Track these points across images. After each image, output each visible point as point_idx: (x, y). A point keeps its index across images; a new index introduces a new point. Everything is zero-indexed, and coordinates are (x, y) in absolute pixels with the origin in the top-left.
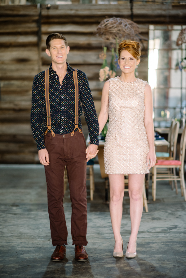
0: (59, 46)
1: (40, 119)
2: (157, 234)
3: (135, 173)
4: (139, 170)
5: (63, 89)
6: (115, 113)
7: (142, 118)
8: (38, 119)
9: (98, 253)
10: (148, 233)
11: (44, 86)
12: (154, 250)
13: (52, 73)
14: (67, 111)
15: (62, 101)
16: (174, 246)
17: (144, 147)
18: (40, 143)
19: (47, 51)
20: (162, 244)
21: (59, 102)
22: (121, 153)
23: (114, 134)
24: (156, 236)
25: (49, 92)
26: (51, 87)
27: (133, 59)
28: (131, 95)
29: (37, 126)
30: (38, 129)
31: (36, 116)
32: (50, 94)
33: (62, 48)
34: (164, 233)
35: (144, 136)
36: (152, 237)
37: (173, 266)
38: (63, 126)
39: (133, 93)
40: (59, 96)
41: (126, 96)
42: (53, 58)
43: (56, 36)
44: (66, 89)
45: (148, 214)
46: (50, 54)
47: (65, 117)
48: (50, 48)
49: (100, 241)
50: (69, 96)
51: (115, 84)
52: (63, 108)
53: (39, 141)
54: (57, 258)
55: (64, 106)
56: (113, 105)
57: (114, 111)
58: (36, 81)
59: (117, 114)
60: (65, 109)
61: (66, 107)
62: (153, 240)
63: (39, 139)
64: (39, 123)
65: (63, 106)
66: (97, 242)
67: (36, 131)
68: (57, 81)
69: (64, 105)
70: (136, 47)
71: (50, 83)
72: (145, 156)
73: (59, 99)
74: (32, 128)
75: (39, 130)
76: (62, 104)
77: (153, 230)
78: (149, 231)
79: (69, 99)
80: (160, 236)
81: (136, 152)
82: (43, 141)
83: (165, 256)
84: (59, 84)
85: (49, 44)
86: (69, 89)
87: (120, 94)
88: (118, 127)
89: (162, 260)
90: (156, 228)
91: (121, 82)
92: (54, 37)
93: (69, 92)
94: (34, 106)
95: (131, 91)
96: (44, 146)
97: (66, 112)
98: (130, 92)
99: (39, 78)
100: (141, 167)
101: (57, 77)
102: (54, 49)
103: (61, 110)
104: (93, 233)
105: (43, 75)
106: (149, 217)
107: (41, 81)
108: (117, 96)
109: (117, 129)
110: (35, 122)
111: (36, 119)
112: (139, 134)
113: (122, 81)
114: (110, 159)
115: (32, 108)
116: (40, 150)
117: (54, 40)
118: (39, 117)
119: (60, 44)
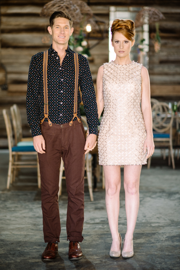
0: (62, 25)
1: (35, 103)
2: (95, 225)
3: (130, 164)
4: (135, 161)
5: (63, 72)
6: (110, 98)
7: (139, 104)
8: (33, 103)
9: (26, 247)
10: (86, 224)
11: (42, 67)
12: (86, 243)
13: (53, 53)
14: (66, 95)
15: (62, 84)
16: (108, 239)
17: (140, 136)
18: (36, 128)
19: (49, 29)
20: (97, 236)
21: (58, 84)
22: (115, 143)
23: (108, 122)
24: (93, 227)
25: (48, 73)
26: (50, 68)
27: (128, 42)
28: (127, 78)
29: (32, 110)
30: (33, 113)
31: (32, 99)
32: (48, 76)
33: (66, 28)
34: (102, 224)
35: (141, 124)
36: (88, 229)
37: (100, 261)
38: (61, 113)
39: (129, 75)
40: (59, 78)
41: (121, 79)
42: (55, 37)
43: (62, 14)
44: (66, 71)
45: (92, 204)
46: (51, 32)
47: (63, 103)
48: (53, 26)
49: (33, 233)
50: (69, 79)
51: (109, 68)
52: (62, 92)
53: (34, 127)
54: (48, 258)
55: (64, 90)
56: (107, 90)
57: (109, 97)
58: (33, 61)
59: (111, 100)
60: (64, 92)
61: (65, 91)
62: (88, 232)
63: (34, 125)
64: (34, 107)
65: (62, 90)
66: (30, 234)
67: (31, 116)
68: (57, 62)
69: (63, 88)
70: (130, 27)
71: (50, 63)
72: (141, 145)
73: (58, 82)
74: (27, 112)
75: (35, 115)
76: (62, 87)
77: (91, 221)
78: (87, 221)
79: (69, 82)
80: (97, 228)
81: (131, 141)
82: (39, 127)
83: (95, 250)
84: (59, 66)
85: (52, 21)
86: (70, 72)
87: (115, 78)
88: (112, 114)
89: (90, 254)
90: (96, 218)
91: (116, 66)
92: (60, 15)
93: (70, 74)
94: (30, 88)
95: (127, 74)
96: (40, 133)
97: (65, 97)
98: (125, 75)
99: (37, 58)
100: (136, 157)
101: (57, 58)
102: (57, 27)
103: (59, 93)
104: (29, 224)
105: (42, 55)
106: (92, 207)
107: (40, 61)
108: (111, 80)
109: (111, 116)
110: (30, 106)
111: (31, 102)
112: (135, 121)
113: (116, 64)
114: (103, 149)
115: (28, 90)
116: (35, 136)
117: (59, 18)
118: (35, 101)
119: (65, 23)
